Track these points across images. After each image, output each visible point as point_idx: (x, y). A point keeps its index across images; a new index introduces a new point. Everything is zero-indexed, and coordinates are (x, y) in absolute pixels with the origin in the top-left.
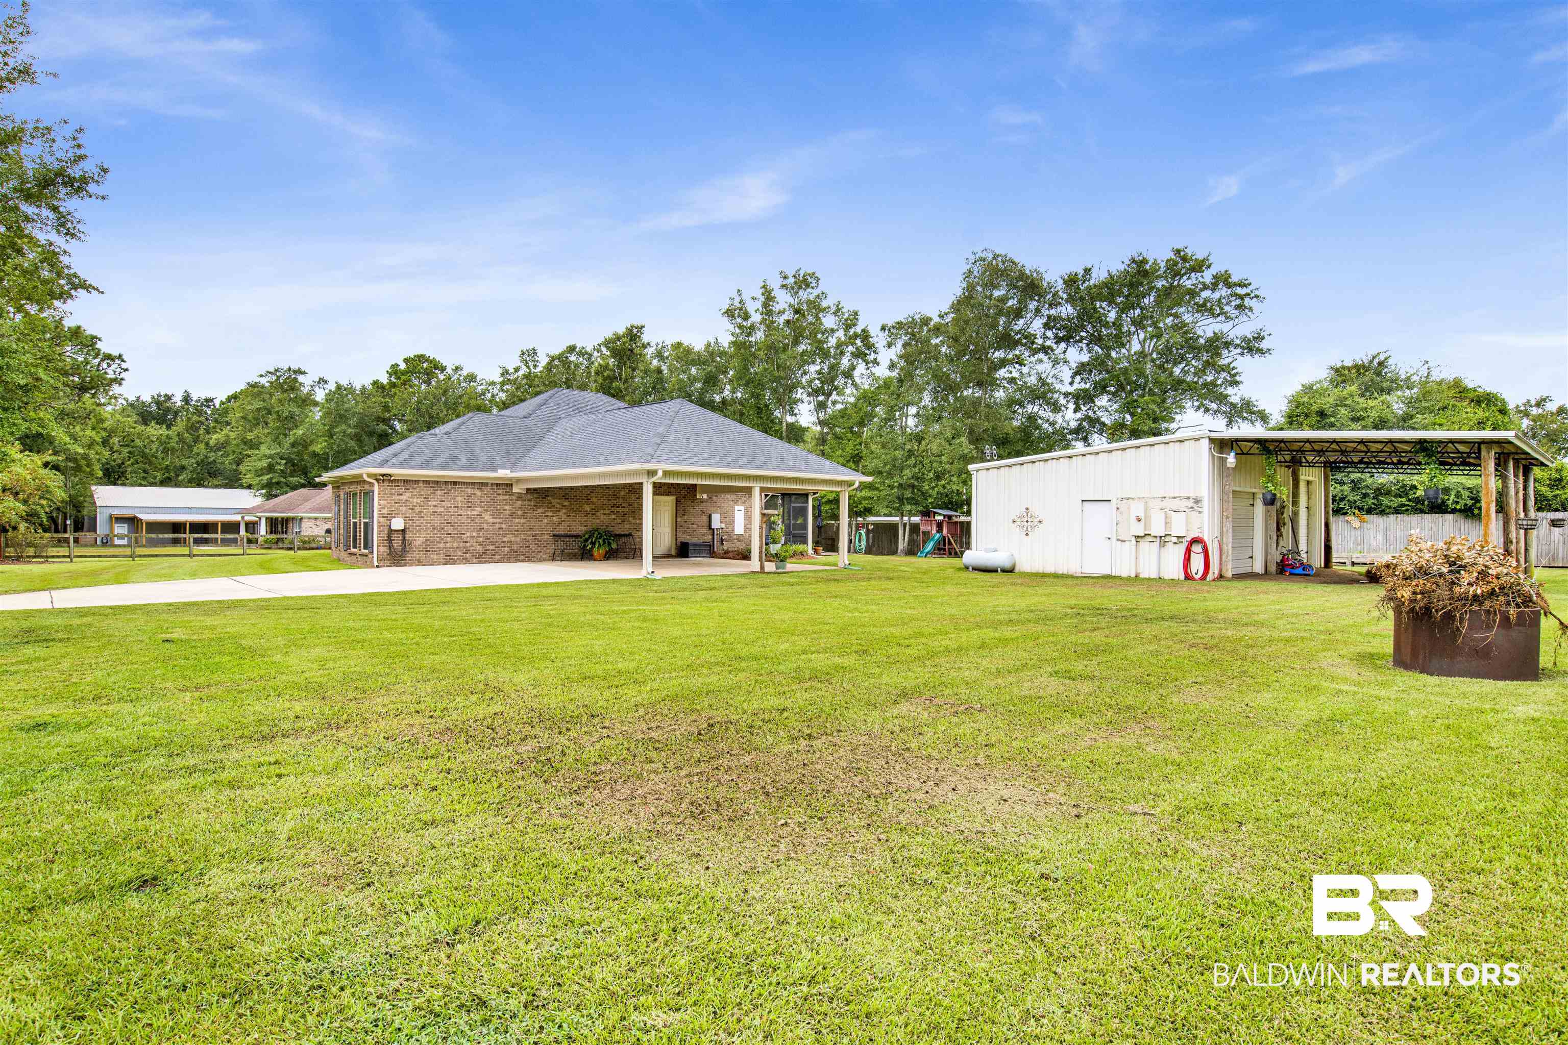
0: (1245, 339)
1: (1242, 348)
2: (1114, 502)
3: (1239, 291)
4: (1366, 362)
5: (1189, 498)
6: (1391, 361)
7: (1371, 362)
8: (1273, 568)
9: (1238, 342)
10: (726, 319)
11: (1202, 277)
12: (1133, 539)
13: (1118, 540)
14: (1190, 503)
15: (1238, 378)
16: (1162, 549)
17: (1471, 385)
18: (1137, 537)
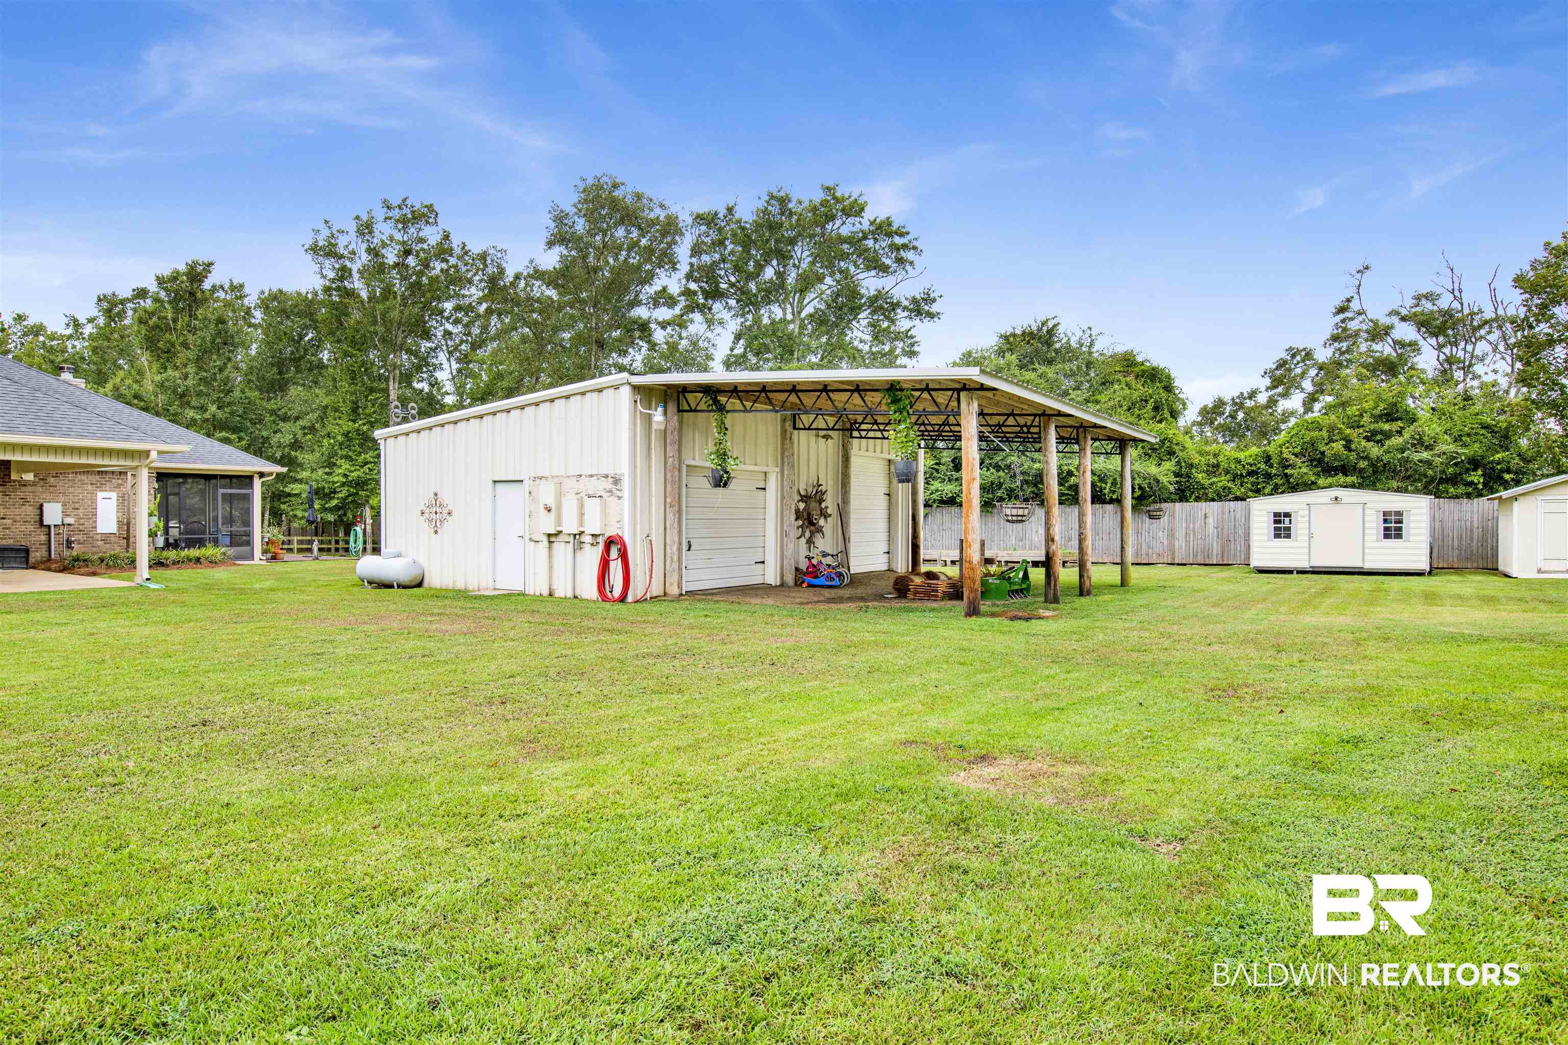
0: (914, 301)
1: (911, 311)
2: (526, 482)
3: (898, 240)
4: (1034, 328)
5: (606, 476)
6: (1061, 329)
7: (1039, 330)
8: (790, 579)
9: (906, 303)
10: (309, 257)
11: (860, 223)
12: (545, 539)
13: (531, 540)
14: (608, 484)
15: (916, 348)
16: (578, 553)
17: (1139, 359)
18: (549, 535)
